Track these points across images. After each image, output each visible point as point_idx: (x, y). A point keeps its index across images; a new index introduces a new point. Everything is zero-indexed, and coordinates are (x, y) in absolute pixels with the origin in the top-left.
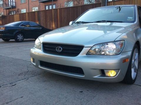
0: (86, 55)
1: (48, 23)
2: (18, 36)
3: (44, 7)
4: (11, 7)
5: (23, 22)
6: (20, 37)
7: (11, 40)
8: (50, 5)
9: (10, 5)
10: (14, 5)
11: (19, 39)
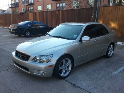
0: (32, 61)
1: (53, 21)
2: (27, 33)
3: (56, 5)
4: (30, 4)
5: (31, 22)
6: (28, 34)
7: (22, 35)
8: (61, 3)
9: (29, 2)
10: (33, 2)
11: (27, 35)
